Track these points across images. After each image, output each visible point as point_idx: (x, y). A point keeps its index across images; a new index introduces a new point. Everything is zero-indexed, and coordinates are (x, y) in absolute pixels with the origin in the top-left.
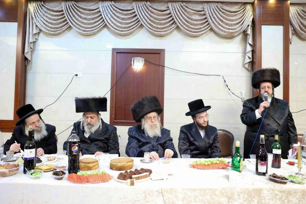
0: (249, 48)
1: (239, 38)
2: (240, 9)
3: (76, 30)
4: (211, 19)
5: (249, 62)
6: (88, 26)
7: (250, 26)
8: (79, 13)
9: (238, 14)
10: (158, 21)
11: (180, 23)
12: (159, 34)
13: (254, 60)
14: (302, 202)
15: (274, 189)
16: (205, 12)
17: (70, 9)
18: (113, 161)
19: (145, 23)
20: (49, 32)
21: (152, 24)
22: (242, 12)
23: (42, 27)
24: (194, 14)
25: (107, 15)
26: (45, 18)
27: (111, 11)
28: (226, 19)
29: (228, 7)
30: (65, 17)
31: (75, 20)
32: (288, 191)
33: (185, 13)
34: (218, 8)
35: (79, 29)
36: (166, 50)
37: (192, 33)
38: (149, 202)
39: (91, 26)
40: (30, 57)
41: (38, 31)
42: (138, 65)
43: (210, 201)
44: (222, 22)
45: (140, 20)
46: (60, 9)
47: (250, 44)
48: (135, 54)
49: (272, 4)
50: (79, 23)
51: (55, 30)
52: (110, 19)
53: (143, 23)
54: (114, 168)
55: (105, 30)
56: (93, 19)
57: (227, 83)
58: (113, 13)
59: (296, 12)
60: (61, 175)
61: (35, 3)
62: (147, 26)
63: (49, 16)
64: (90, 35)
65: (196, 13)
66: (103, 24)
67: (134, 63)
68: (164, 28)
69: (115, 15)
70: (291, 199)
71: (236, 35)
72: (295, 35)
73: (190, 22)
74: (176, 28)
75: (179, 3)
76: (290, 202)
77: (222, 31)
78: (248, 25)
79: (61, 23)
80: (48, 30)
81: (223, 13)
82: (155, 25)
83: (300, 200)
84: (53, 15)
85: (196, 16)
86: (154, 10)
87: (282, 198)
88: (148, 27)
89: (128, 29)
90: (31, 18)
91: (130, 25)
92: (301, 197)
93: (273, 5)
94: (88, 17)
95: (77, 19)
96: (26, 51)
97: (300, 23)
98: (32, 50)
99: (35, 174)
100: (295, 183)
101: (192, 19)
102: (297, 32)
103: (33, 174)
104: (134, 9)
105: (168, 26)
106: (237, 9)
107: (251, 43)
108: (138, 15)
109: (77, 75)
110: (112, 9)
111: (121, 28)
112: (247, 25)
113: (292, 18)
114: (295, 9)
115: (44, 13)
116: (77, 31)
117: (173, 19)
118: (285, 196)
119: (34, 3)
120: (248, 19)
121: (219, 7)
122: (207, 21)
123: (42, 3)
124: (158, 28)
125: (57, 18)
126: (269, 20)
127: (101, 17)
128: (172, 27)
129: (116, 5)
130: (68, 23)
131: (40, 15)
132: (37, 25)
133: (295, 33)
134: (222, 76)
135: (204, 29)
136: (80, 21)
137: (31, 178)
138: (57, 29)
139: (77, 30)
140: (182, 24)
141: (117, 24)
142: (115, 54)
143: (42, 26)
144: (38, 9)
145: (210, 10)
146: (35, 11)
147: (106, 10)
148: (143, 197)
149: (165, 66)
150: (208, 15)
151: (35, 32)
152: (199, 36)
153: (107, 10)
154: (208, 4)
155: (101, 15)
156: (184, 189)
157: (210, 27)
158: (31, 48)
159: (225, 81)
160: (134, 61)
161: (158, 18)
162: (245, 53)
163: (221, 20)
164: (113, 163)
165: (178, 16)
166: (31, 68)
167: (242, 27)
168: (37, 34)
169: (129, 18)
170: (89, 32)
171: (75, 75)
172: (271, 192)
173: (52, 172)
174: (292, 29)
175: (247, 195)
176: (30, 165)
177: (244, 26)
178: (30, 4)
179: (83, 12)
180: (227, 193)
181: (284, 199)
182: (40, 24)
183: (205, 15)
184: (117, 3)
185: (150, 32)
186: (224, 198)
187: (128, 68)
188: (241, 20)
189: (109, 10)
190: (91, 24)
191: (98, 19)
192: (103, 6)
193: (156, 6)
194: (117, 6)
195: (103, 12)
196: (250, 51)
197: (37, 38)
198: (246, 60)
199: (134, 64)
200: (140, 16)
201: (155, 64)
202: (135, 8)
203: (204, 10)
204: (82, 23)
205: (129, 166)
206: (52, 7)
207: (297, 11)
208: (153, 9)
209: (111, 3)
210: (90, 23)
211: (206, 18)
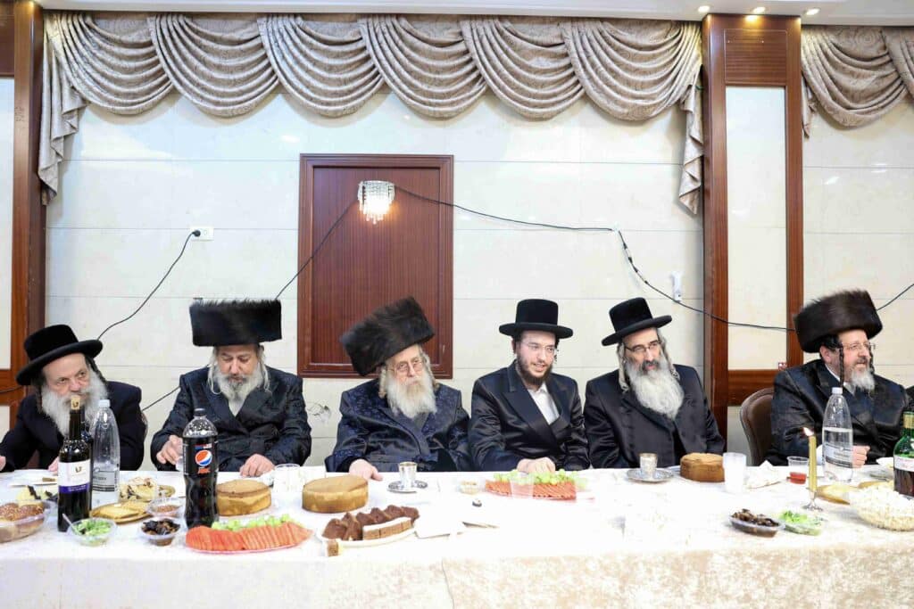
0: (692, 152)
1: (665, 122)
2: (667, 39)
3: (192, 102)
4: (584, 67)
5: (694, 191)
6: (228, 90)
7: (693, 88)
8: (201, 52)
9: (661, 54)
10: (432, 76)
11: (494, 81)
12: (435, 112)
13: (706, 186)
14: (810, 580)
15: (742, 552)
16: (567, 47)
17: (172, 39)
18: (309, 487)
19: (394, 81)
20: (111, 107)
21: (415, 82)
22: (672, 47)
23: (91, 93)
24: (537, 53)
25: (284, 57)
26: (98, 65)
27: (295, 44)
28: (627, 69)
29: (631, 33)
30: (158, 62)
31: (189, 71)
32: (777, 554)
33: (510, 51)
34: (604, 37)
35: (202, 98)
36: (456, 159)
37: (531, 110)
38: (409, 596)
39: (235, 89)
40: (56, 180)
41: (77, 104)
42: (377, 203)
43: (572, 590)
44: (616, 75)
45: (381, 71)
46: (144, 40)
47: (694, 139)
48: (368, 172)
49: (755, 28)
50: (202, 82)
51: (129, 101)
52: (291, 68)
53: (389, 82)
54: (314, 507)
55: (279, 100)
56: (243, 68)
57: (631, 251)
58: (301, 51)
59: (820, 49)
60: (167, 533)
61: (67, 19)
62: (400, 89)
63: (109, 59)
64: (234, 116)
65: (539, 51)
66: (273, 83)
67: (364, 196)
68: (449, 95)
69: (306, 56)
70: (783, 575)
71: (654, 113)
72: (818, 115)
73: (524, 77)
74: (483, 94)
75: (491, 21)
76: (780, 582)
77: (616, 101)
78: (690, 87)
79: (146, 79)
80: (110, 102)
81: (617, 50)
82: (424, 87)
83: (804, 577)
84: (121, 57)
85: (541, 58)
86: (419, 44)
87: (762, 573)
88: (403, 92)
89: (345, 98)
90: (54, 66)
91: (350, 86)
92: (808, 567)
93: (756, 31)
94: (228, 64)
95: (195, 70)
96: (43, 164)
97: (831, 81)
98: (60, 160)
99: (91, 532)
100: (797, 533)
101: (530, 67)
102: (823, 104)
103: (87, 533)
104: (361, 39)
105: (462, 88)
106: (657, 38)
107: (697, 136)
108: (374, 57)
109: (197, 234)
110: (297, 40)
111: (326, 94)
112: (686, 86)
113: (807, 66)
114: (815, 40)
115: (94, 51)
116: (196, 104)
117: (475, 68)
118: (769, 568)
119: (64, 21)
120: (688, 68)
121: (607, 35)
122: (573, 74)
123: (89, 20)
124: (431, 95)
125: (132, 64)
126: (747, 71)
127: (264, 63)
128: (473, 91)
129: (308, 28)
130: (167, 79)
131: (82, 56)
132: (76, 85)
133: (818, 106)
134: (616, 232)
135: (566, 95)
136: (203, 75)
137: (82, 544)
138: (134, 98)
139: (195, 101)
140: (502, 83)
141: (315, 83)
142: (310, 169)
143: (91, 89)
144: (76, 39)
145: (582, 42)
146: (66, 45)
147: (280, 42)
148: (395, 585)
149: (455, 204)
150: (576, 56)
151: (67, 107)
152: (552, 117)
153: (283, 41)
154: (575, 24)
155: (265, 56)
156: (503, 561)
157: (582, 91)
158: (58, 154)
159: (625, 245)
160: (364, 192)
161: (433, 66)
162: (681, 165)
163: (611, 71)
164: (310, 493)
165: (489, 60)
166: (60, 215)
167: (672, 92)
168: (75, 113)
169: (349, 65)
170: (231, 107)
171: (193, 233)
172: (733, 559)
173: (141, 525)
174: (810, 96)
175: (672, 568)
176: (78, 505)
177: (677, 89)
178: (52, 22)
179: (212, 49)
180: (618, 566)
181: (766, 575)
182: (83, 82)
183: (566, 55)
184: (311, 23)
185: (410, 107)
186: (610, 578)
187: (347, 211)
188: (667, 72)
189: (289, 43)
190: (235, 83)
191: (256, 69)
192: (270, 29)
193: (426, 32)
194: (313, 32)
195: (272, 49)
196: (693, 161)
197: (75, 125)
198: (683, 184)
199: (364, 199)
200: (379, 61)
201: (425, 200)
202: (366, 37)
203: (563, 43)
204: (211, 79)
205: (354, 499)
206: (117, 34)
207: (821, 47)
208: (419, 38)
209: (293, 23)
210: (235, 80)
211: (570, 66)
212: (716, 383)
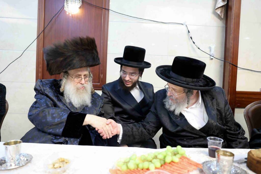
5: (223, 6)
13: (230, 4)
57: (191, 34)
134: (185, 26)
149: (110, 9)
159: (189, 31)
198: (218, 3)
199: (67, 5)
212: (230, 97)
